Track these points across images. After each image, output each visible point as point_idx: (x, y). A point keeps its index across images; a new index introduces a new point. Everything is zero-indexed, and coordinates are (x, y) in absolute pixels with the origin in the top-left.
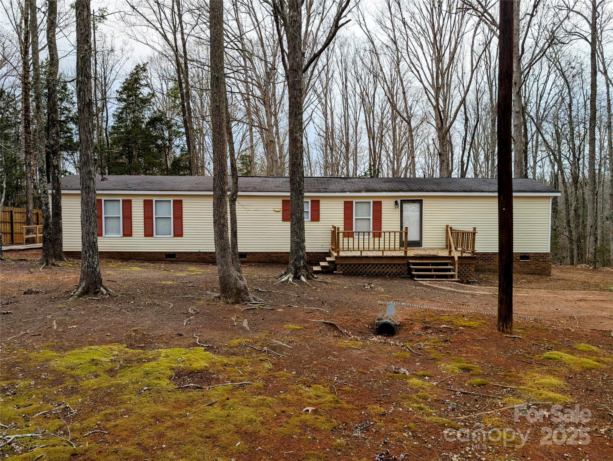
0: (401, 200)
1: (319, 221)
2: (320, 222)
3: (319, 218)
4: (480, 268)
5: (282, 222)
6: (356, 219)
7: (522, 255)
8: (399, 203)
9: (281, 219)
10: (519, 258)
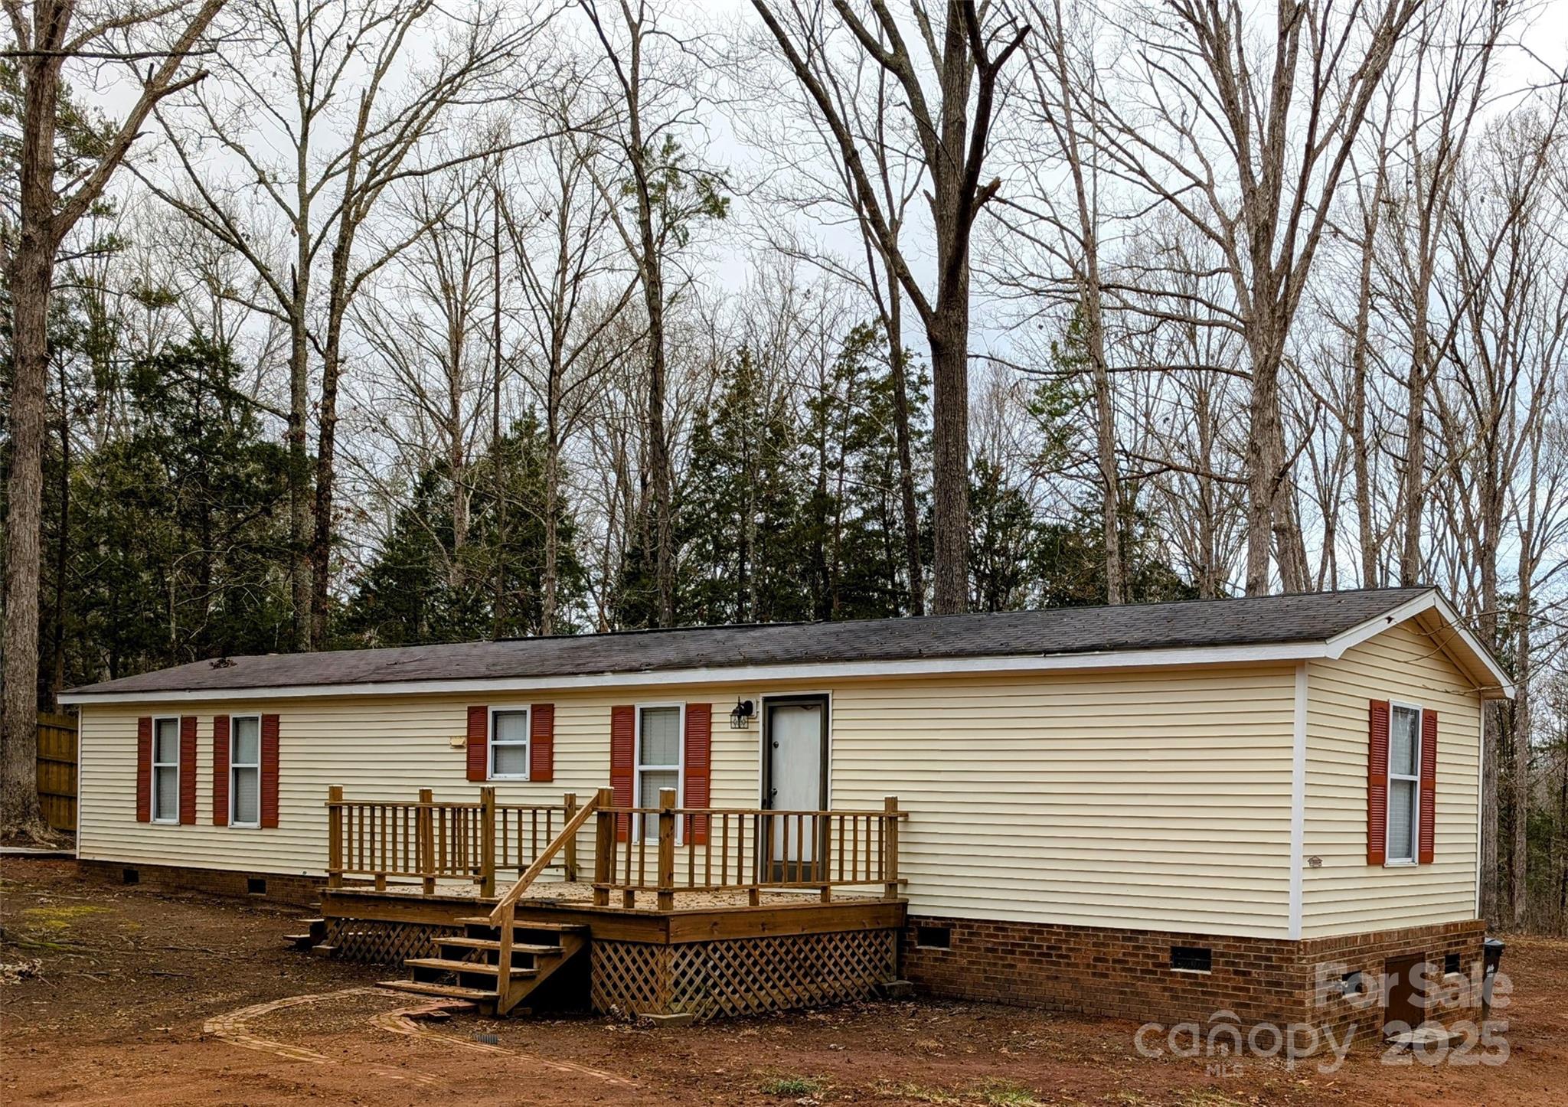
0: (766, 700)
1: (551, 780)
2: (556, 784)
3: (552, 771)
4: (1022, 991)
5: (466, 783)
6: (643, 773)
7: (1179, 943)
8: (759, 710)
9: (464, 774)
10: (1165, 957)
